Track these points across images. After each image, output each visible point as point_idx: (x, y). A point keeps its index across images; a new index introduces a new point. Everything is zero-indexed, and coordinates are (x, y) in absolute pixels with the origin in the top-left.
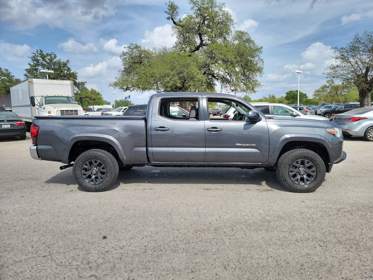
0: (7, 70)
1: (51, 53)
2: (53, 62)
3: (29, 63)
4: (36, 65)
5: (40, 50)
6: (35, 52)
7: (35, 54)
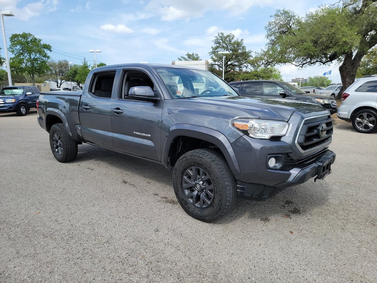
0: (197, 54)
1: (230, 34)
2: (232, 42)
3: (212, 47)
4: (217, 47)
5: (221, 33)
6: (217, 36)
7: (217, 37)
